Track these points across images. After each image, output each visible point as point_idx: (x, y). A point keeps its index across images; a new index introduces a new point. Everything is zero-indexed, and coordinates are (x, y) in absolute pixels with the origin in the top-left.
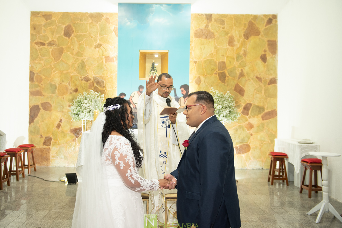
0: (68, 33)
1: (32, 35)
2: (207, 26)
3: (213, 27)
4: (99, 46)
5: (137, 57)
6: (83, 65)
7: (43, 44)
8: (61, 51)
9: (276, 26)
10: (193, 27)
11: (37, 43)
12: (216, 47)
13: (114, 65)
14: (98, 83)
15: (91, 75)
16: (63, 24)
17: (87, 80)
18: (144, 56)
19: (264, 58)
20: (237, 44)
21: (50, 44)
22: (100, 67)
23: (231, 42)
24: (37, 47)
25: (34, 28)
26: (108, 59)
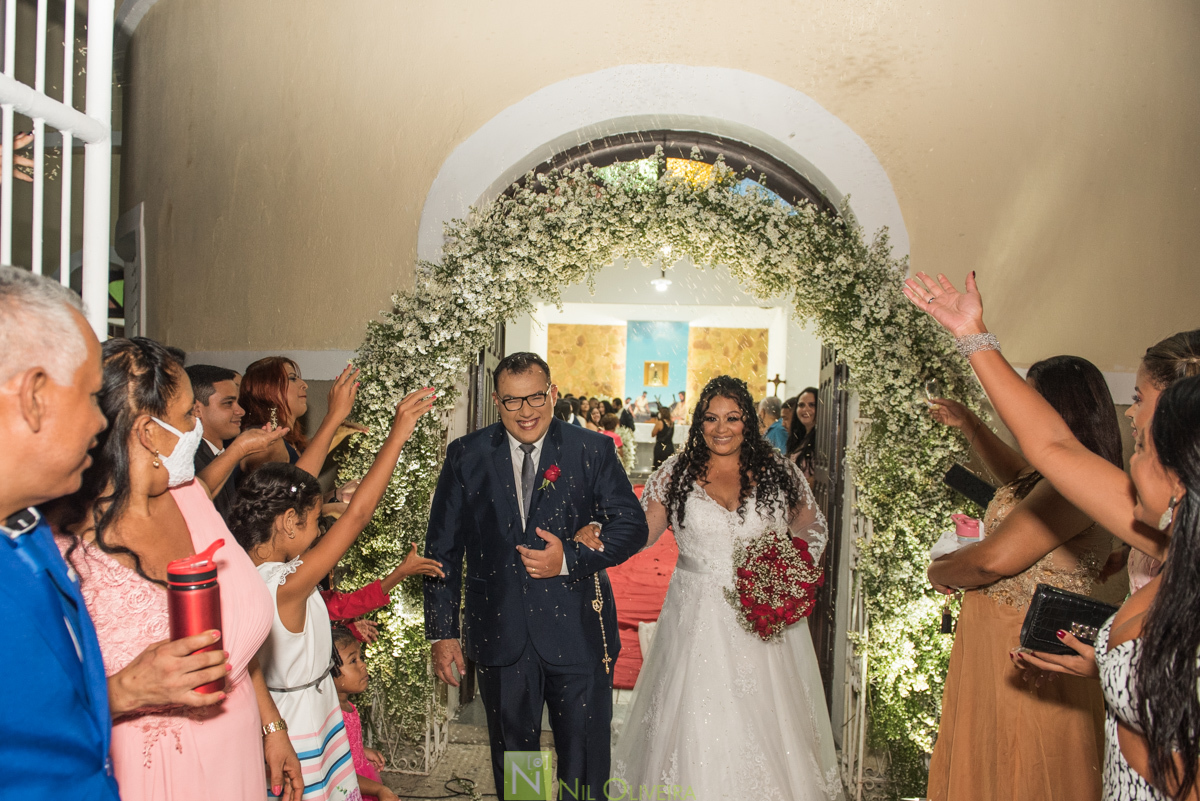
0: (580, 343)
1: (549, 344)
2: (705, 338)
3: (710, 339)
4: (607, 355)
5: (642, 368)
6: (593, 372)
7: (558, 353)
8: (574, 359)
9: (767, 339)
10: (691, 339)
11: (553, 352)
12: (712, 357)
13: (622, 373)
14: (606, 387)
15: (600, 380)
16: (576, 334)
17: (596, 384)
18: (648, 365)
19: (755, 368)
20: (732, 354)
21: (565, 352)
22: (609, 373)
23: (726, 353)
24: (553, 355)
25: (551, 338)
26: (615, 366)
